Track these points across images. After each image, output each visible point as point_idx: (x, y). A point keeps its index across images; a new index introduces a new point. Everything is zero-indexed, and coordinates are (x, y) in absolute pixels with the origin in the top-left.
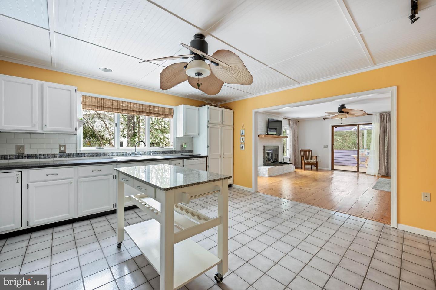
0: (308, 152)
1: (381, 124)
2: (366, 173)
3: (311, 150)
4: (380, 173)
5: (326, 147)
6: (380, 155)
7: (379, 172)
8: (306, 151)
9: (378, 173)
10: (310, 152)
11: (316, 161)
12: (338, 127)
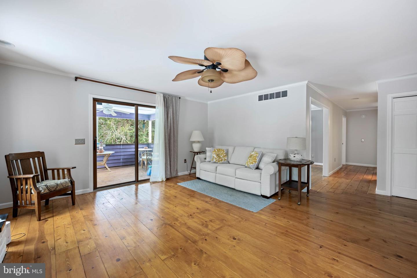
0: (34, 158)
3: (43, 153)
8: (25, 157)
10: (41, 158)
11: (70, 180)
12: (103, 103)
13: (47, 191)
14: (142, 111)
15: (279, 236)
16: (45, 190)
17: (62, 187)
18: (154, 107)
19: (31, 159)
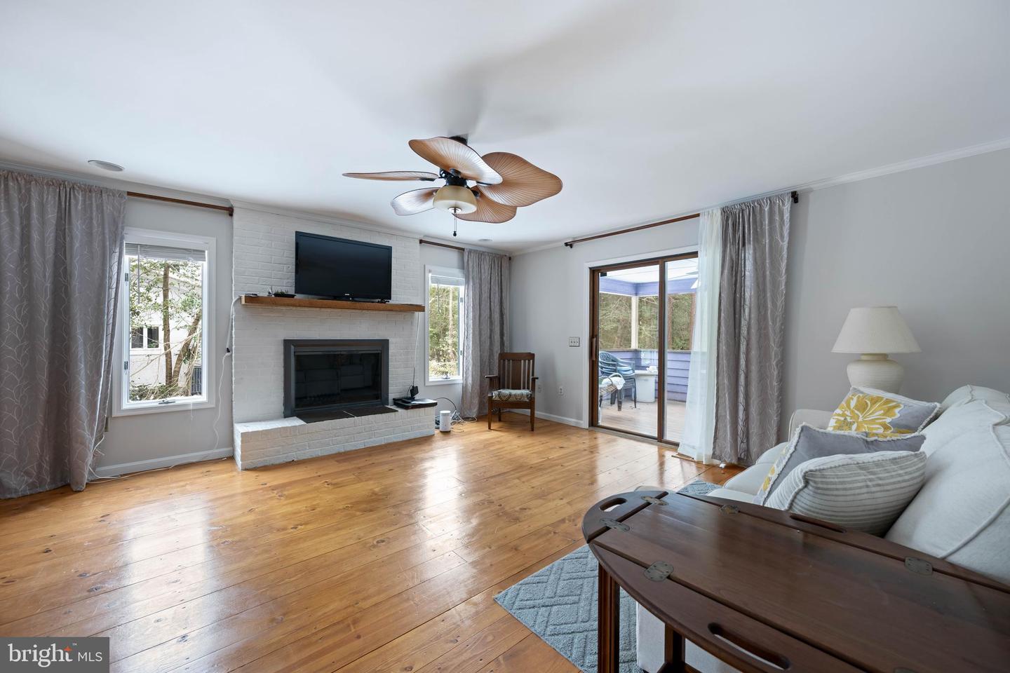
0: (525, 361)
1: (724, 252)
2: (680, 450)
3: (533, 355)
4: (717, 453)
5: (575, 344)
6: (720, 378)
7: (714, 448)
8: (517, 358)
9: (711, 452)
10: (531, 361)
11: (531, 395)
12: (608, 273)
13: (497, 399)
14: (675, 271)
15: (350, 610)
16: (496, 397)
17: (515, 400)
18: (694, 254)
19: (522, 361)
